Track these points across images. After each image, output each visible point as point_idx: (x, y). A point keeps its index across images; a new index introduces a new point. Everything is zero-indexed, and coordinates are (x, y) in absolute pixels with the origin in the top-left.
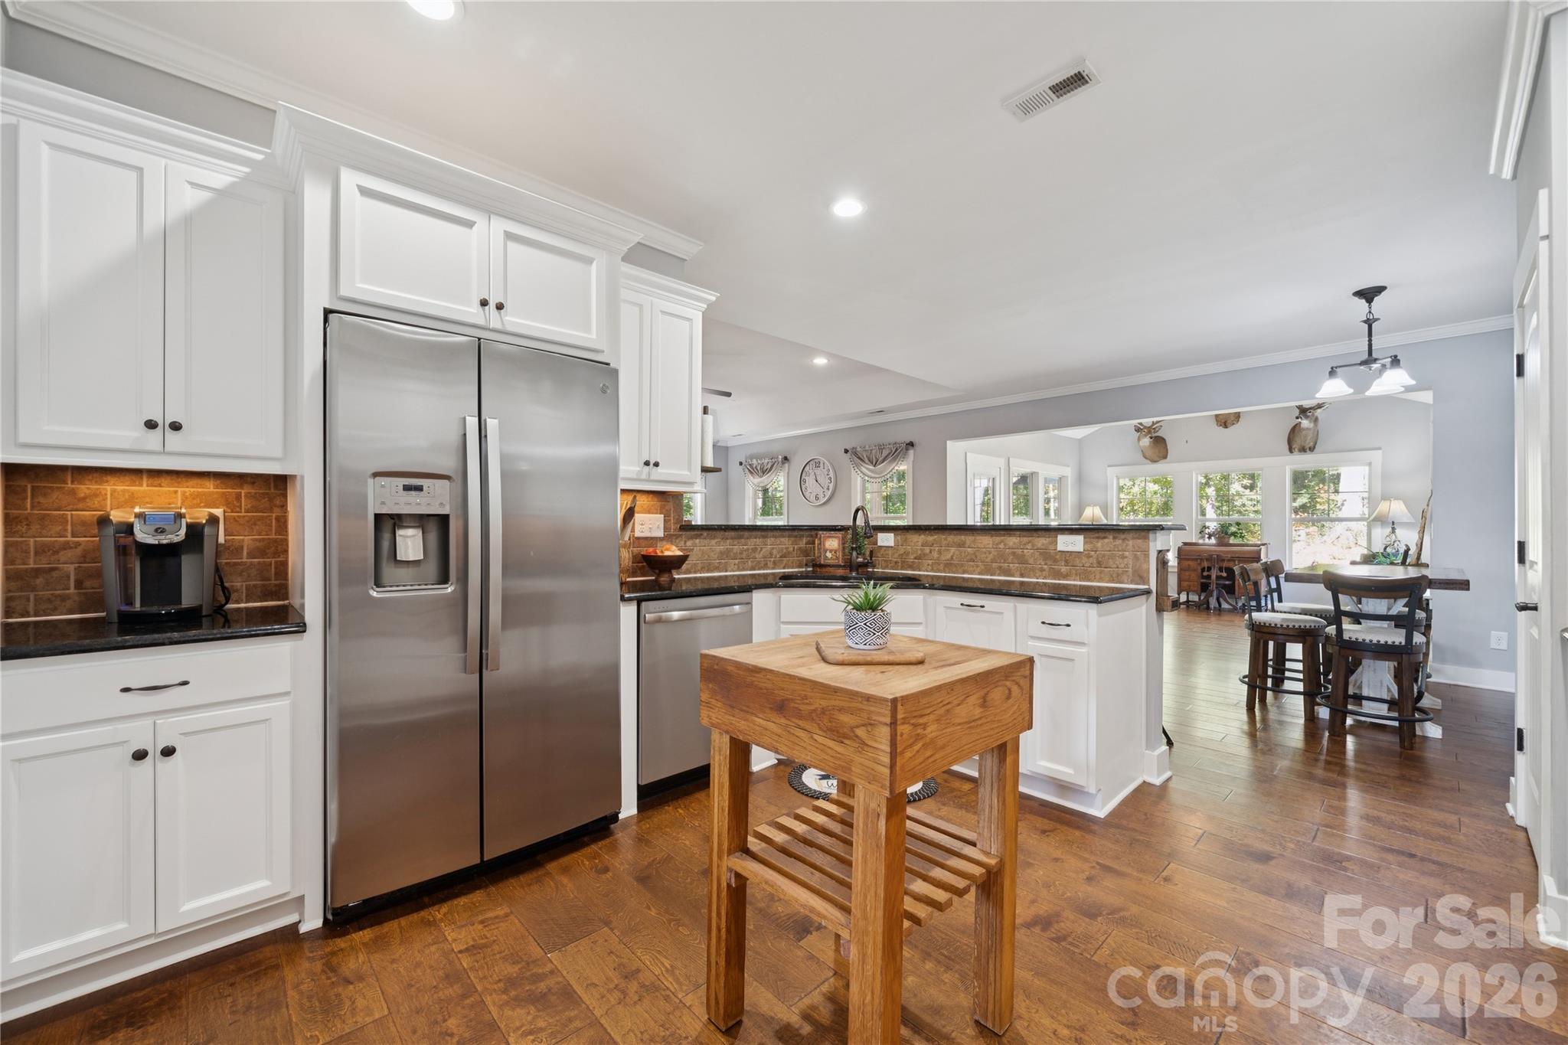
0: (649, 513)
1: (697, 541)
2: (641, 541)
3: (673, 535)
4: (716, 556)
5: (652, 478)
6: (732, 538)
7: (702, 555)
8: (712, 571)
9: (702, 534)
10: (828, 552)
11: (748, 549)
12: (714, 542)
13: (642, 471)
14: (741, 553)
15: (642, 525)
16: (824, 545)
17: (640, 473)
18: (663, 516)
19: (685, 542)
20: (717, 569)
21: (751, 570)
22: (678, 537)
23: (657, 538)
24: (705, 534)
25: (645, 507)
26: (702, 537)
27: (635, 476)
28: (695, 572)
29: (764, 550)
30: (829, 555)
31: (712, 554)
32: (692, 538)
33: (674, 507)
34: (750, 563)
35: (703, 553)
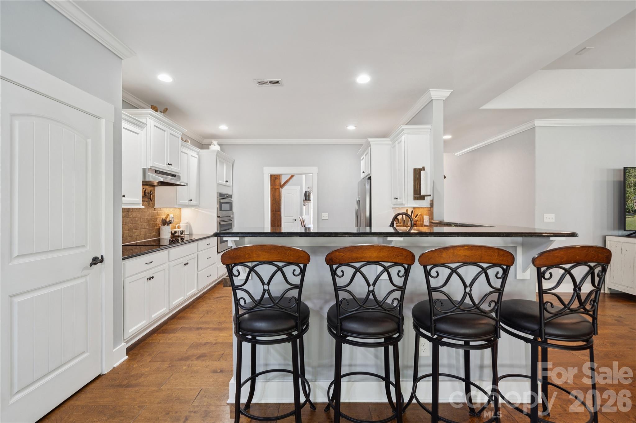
18: (428, 216)
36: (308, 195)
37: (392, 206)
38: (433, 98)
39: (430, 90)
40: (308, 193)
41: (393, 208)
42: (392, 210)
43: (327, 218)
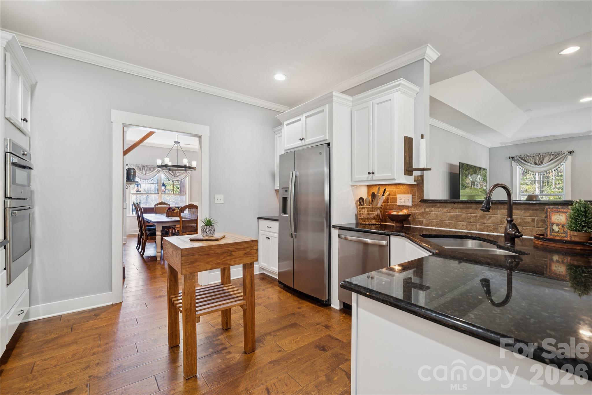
0: (404, 194)
1: (433, 209)
2: (400, 207)
3: (418, 205)
4: (447, 219)
5: (373, 179)
6: (461, 208)
7: (436, 217)
8: (444, 227)
9: (436, 205)
10: (555, 225)
11: (476, 217)
12: (445, 210)
13: (369, 176)
14: (470, 218)
15: (400, 200)
16: (550, 218)
17: (368, 177)
18: (411, 195)
19: (425, 209)
20: (448, 226)
21: (478, 231)
22: (420, 206)
23: (408, 206)
24: (439, 205)
25: (402, 191)
26: (436, 207)
27: (366, 179)
28: (432, 226)
29: (492, 218)
30: (555, 228)
31: (444, 217)
32: (429, 207)
33: (418, 191)
34: (478, 226)
35: (437, 215)
36: (132, 173)
37: (351, 184)
38: (425, 57)
39: (428, 45)
40: (132, 171)
41: (352, 186)
42: (351, 188)
43: (222, 202)
